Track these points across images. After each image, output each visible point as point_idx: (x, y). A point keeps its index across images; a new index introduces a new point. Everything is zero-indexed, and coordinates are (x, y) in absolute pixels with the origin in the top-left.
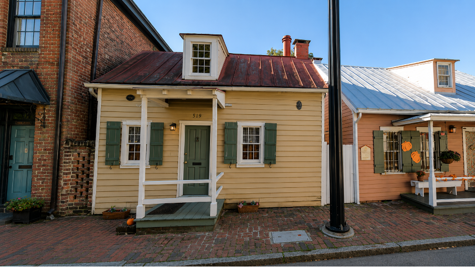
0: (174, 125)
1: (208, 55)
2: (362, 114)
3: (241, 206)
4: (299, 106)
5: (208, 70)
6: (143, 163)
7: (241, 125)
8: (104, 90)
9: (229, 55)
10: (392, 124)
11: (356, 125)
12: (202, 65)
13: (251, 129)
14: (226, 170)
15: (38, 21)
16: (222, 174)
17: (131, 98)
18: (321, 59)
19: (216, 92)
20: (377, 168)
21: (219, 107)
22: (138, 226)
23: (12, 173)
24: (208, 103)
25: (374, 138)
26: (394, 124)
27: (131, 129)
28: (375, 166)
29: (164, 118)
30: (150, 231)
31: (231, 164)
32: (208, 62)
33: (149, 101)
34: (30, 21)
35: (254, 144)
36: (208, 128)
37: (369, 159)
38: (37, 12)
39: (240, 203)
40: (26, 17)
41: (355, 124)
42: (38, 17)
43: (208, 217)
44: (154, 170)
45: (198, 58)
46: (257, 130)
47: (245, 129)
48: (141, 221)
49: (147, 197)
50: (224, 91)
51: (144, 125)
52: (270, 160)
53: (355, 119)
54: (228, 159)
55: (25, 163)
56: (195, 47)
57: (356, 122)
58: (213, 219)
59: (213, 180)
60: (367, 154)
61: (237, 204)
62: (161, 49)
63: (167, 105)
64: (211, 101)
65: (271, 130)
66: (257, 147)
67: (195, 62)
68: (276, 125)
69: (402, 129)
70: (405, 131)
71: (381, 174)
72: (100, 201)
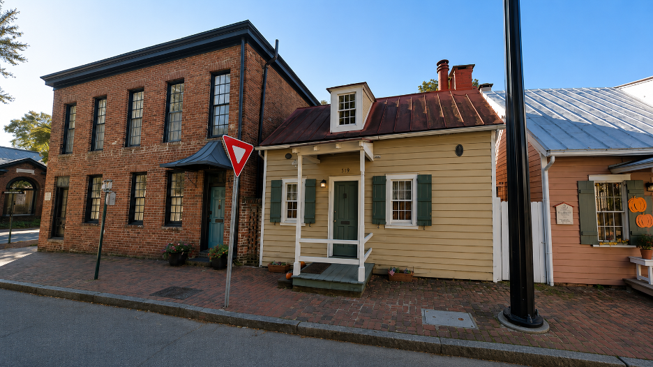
0: (324, 181)
1: (353, 105)
2: (556, 158)
3: (392, 273)
4: (459, 151)
5: (353, 121)
6: (299, 221)
7: (390, 179)
8: (268, 150)
9: (375, 100)
10: (609, 171)
11: (546, 173)
12: (348, 117)
13: (402, 183)
14: (374, 231)
15: (228, 107)
16: (371, 235)
17: (289, 156)
18: (491, 85)
19: (362, 144)
20: (585, 236)
21: (367, 159)
22: (295, 283)
23: (211, 226)
24: (355, 156)
25: (579, 192)
26: (613, 171)
27: (289, 186)
28: (581, 233)
29: (316, 175)
30: (304, 289)
31: (379, 224)
32: (353, 113)
33: (304, 158)
34: (223, 107)
35: (405, 200)
36: (356, 183)
37: (571, 222)
38: (228, 101)
39: (391, 269)
40: (220, 105)
41: (544, 173)
42: (228, 104)
43: (356, 282)
44: (308, 229)
45: (344, 110)
46: (409, 184)
47: (395, 183)
48: (297, 278)
49: (302, 253)
50: (371, 142)
51: (300, 182)
52: (425, 220)
53: (544, 164)
54: (377, 218)
55: (219, 218)
56: (341, 98)
57: (545, 169)
58: (360, 284)
59: (361, 242)
60: (567, 215)
61: (388, 270)
62: (312, 105)
63: (318, 161)
64: (358, 153)
65: (425, 182)
66: (409, 204)
67: (342, 114)
68: (430, 176)
69: (628, 177)
70: (633, 181)
71: (592, 246)
72: (266, 254)
